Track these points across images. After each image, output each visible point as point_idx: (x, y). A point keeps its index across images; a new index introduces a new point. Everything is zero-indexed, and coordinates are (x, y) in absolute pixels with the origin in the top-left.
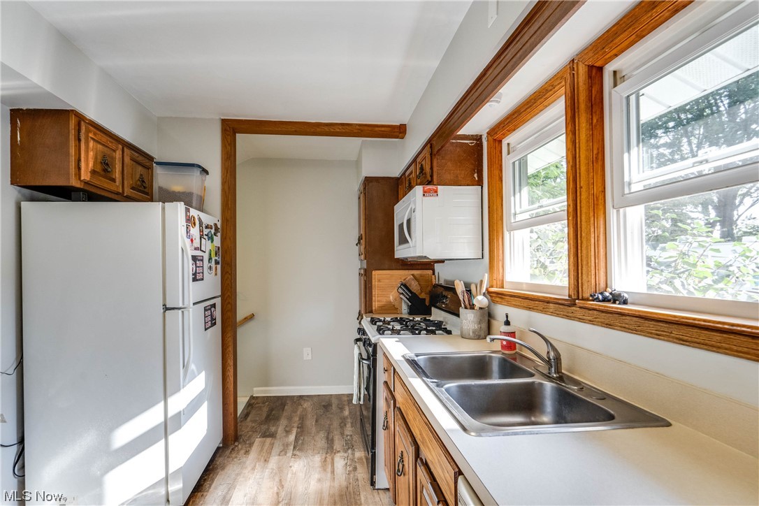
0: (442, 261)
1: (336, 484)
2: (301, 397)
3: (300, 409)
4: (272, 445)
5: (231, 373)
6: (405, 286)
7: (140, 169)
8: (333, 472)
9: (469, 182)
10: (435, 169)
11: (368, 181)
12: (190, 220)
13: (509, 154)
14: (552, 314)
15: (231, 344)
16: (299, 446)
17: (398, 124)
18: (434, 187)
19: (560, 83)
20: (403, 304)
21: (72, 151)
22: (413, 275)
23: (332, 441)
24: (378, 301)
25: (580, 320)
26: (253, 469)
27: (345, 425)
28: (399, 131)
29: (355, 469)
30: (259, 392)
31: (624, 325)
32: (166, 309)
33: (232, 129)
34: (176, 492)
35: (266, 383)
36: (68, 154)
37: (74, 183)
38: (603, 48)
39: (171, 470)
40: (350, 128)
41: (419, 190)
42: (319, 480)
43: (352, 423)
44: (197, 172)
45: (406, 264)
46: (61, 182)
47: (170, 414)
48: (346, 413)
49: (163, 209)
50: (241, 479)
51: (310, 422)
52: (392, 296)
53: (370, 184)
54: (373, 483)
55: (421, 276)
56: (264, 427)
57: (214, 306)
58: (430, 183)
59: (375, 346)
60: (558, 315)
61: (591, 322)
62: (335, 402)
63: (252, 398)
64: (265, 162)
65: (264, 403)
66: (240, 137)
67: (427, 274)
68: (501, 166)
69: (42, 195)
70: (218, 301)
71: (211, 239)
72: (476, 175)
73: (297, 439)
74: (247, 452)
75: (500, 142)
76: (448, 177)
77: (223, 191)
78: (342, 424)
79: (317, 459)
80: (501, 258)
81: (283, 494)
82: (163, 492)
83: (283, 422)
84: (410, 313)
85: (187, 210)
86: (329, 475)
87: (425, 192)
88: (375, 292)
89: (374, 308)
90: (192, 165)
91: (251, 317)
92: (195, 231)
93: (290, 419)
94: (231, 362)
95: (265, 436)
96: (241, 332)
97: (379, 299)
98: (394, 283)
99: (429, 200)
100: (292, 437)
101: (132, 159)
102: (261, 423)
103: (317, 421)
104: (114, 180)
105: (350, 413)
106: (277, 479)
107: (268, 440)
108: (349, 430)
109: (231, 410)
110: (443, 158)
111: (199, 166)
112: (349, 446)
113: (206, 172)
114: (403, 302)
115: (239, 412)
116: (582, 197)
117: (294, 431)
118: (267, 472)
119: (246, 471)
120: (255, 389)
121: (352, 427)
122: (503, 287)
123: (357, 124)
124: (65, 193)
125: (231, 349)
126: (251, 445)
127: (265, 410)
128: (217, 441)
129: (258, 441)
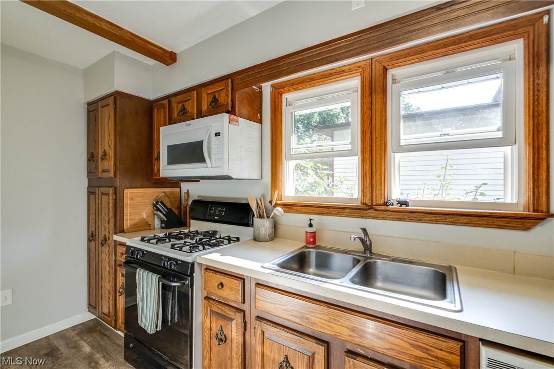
6: (162, 203)
9: (255, 120)
10: (237, 103)
11: (120, 96)
13: (287, 105)
14: (347, 216)
17: (170, 50)
18: (236, 118)
19: (359, 70)
20: (156, 219)
22: (164, 192)
24: (130, 220)
25: (374, 218)
27: (97, 363)
31: (412, 218)
38: (398, 59)
41: (225, 117)
43: (104, 357)
45: (156, 183)
52: (145, 213)
53: (122, 100)
60: (353, 216)
61: (384, 219)
67: (175, 192)
68: (282, 112)
72: (259, 115)
75: (281, 95)
76: (244, 112)
78: (93, 364)
80: (281, 179)
87: (231, 119)
88: (127, 211)
89: (125, 227)
97: (132, 217)
98: (147, 201)
114: (156, 217)
116: (377, 143)
121: (108, 361)
122: (282, 200)
123: (128, 32)
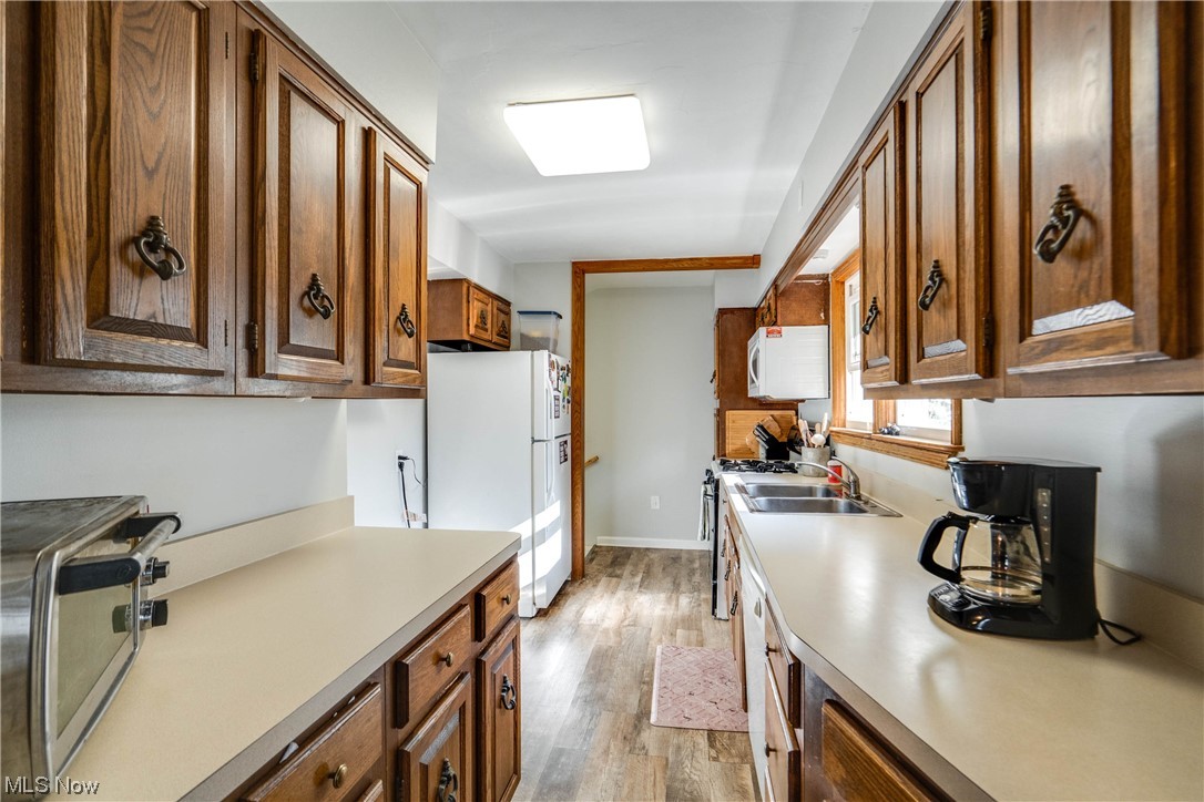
0: (803, 401)
1: (680, 613)
2: (647, 549)
3: (646, 559)
4: (618, 584)
5: (579, 510)
6: (762, 427)
7: (502, 316)
8: (677, 605)
9: (815, 322)
10: (779, 311)
11: (722, 312)
12: (552, 364)
13: (851, 295)
14: (865, 448)
15: (579, 481)
16: (644, 585)
17: (753, 255)
18: (778, 328)
20: (760, 447)
21: (465, 312)
22: (772, 416)
23: (679, 585)
24: (733, 444)
26: (602, 596)
28: (753, 262)
29: (700, 605)
30: (603, 541)
32: (534, 441)
33: (580, 270)
34: (540, 596)
35: (611, 532)
36: (461, 315)
37: (466, 338)
39: (537, 577)
40: (699, 262)
41: (762, 331)
42: (663, 609)
44: (554, 317)
45: (763, 404)
46: (457, 337)
47: (537, 530)
48: (697, 565)
49: (532, 356)
50: (590, 602)
51: (657, 570)
52: (748, 439)
53: (725, 316)
54: (713, 613)
55: (782, 417)
56: (610, 570)
57: (566, 442)
58: (775, 324)
59: (718, 481)
61: (882, 452)
62: (684, 556)
63: (596, 546)
64: (611, 292)
65: (608, 551)
66: (588, 277)
67: (789, 415)
68: (844, 307)
69: (442, 348)
70: (569, 438)
71: (565, 380)
72: (822, 315)
73: (642, 581)
74: (595, 586)
75: (843, 283)
76: (792, 317)
77: (573, 331)
79: (663, 596)
80: (843, 397)
81: (630, 614)
82: (530, 594)
83: (628, 569)
84: (768, 458)
85: (550, 356)
86: (673, 607)
87: (768, 333)
88: (729, 434)
89: (726, 452)
90: (549, 313)
91: (596, 460)
92: (554, 374)
93: (636, 565)
94: (579, 499)
95: (610, 576)
96: (589, 473)
97: (733, 441)
98: (750, 425)
99: (773, 340)
100: (638, 579)
101: (498, 309)
102: (606, 567)
103: (664, 569)
104: (486, 330)
105: (701, 565)
106: (624, 605)
107: (615, 580)
108: (697, 578)
109: (580, 545)
110: (787, 299)
111: (555, 313)
112: (696, 589)
113: (560, 317)
114: (760, 445)
115: (586, 554)
117: (640, 576)
118: (614, 600)
119: (595, 598)
120: (599, 538)
122: (844, 426)
124: (458, 346)
125: (579, 486)
126: (598, 581)
127: (609, 558)
128: (566, 575)
129: (604, 580)
